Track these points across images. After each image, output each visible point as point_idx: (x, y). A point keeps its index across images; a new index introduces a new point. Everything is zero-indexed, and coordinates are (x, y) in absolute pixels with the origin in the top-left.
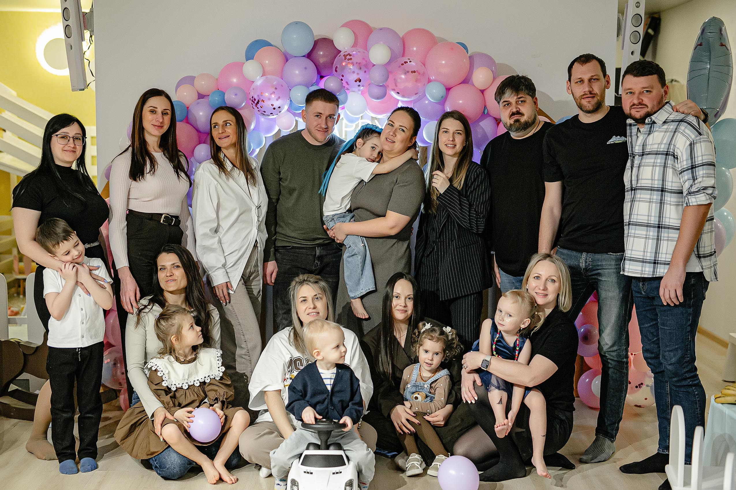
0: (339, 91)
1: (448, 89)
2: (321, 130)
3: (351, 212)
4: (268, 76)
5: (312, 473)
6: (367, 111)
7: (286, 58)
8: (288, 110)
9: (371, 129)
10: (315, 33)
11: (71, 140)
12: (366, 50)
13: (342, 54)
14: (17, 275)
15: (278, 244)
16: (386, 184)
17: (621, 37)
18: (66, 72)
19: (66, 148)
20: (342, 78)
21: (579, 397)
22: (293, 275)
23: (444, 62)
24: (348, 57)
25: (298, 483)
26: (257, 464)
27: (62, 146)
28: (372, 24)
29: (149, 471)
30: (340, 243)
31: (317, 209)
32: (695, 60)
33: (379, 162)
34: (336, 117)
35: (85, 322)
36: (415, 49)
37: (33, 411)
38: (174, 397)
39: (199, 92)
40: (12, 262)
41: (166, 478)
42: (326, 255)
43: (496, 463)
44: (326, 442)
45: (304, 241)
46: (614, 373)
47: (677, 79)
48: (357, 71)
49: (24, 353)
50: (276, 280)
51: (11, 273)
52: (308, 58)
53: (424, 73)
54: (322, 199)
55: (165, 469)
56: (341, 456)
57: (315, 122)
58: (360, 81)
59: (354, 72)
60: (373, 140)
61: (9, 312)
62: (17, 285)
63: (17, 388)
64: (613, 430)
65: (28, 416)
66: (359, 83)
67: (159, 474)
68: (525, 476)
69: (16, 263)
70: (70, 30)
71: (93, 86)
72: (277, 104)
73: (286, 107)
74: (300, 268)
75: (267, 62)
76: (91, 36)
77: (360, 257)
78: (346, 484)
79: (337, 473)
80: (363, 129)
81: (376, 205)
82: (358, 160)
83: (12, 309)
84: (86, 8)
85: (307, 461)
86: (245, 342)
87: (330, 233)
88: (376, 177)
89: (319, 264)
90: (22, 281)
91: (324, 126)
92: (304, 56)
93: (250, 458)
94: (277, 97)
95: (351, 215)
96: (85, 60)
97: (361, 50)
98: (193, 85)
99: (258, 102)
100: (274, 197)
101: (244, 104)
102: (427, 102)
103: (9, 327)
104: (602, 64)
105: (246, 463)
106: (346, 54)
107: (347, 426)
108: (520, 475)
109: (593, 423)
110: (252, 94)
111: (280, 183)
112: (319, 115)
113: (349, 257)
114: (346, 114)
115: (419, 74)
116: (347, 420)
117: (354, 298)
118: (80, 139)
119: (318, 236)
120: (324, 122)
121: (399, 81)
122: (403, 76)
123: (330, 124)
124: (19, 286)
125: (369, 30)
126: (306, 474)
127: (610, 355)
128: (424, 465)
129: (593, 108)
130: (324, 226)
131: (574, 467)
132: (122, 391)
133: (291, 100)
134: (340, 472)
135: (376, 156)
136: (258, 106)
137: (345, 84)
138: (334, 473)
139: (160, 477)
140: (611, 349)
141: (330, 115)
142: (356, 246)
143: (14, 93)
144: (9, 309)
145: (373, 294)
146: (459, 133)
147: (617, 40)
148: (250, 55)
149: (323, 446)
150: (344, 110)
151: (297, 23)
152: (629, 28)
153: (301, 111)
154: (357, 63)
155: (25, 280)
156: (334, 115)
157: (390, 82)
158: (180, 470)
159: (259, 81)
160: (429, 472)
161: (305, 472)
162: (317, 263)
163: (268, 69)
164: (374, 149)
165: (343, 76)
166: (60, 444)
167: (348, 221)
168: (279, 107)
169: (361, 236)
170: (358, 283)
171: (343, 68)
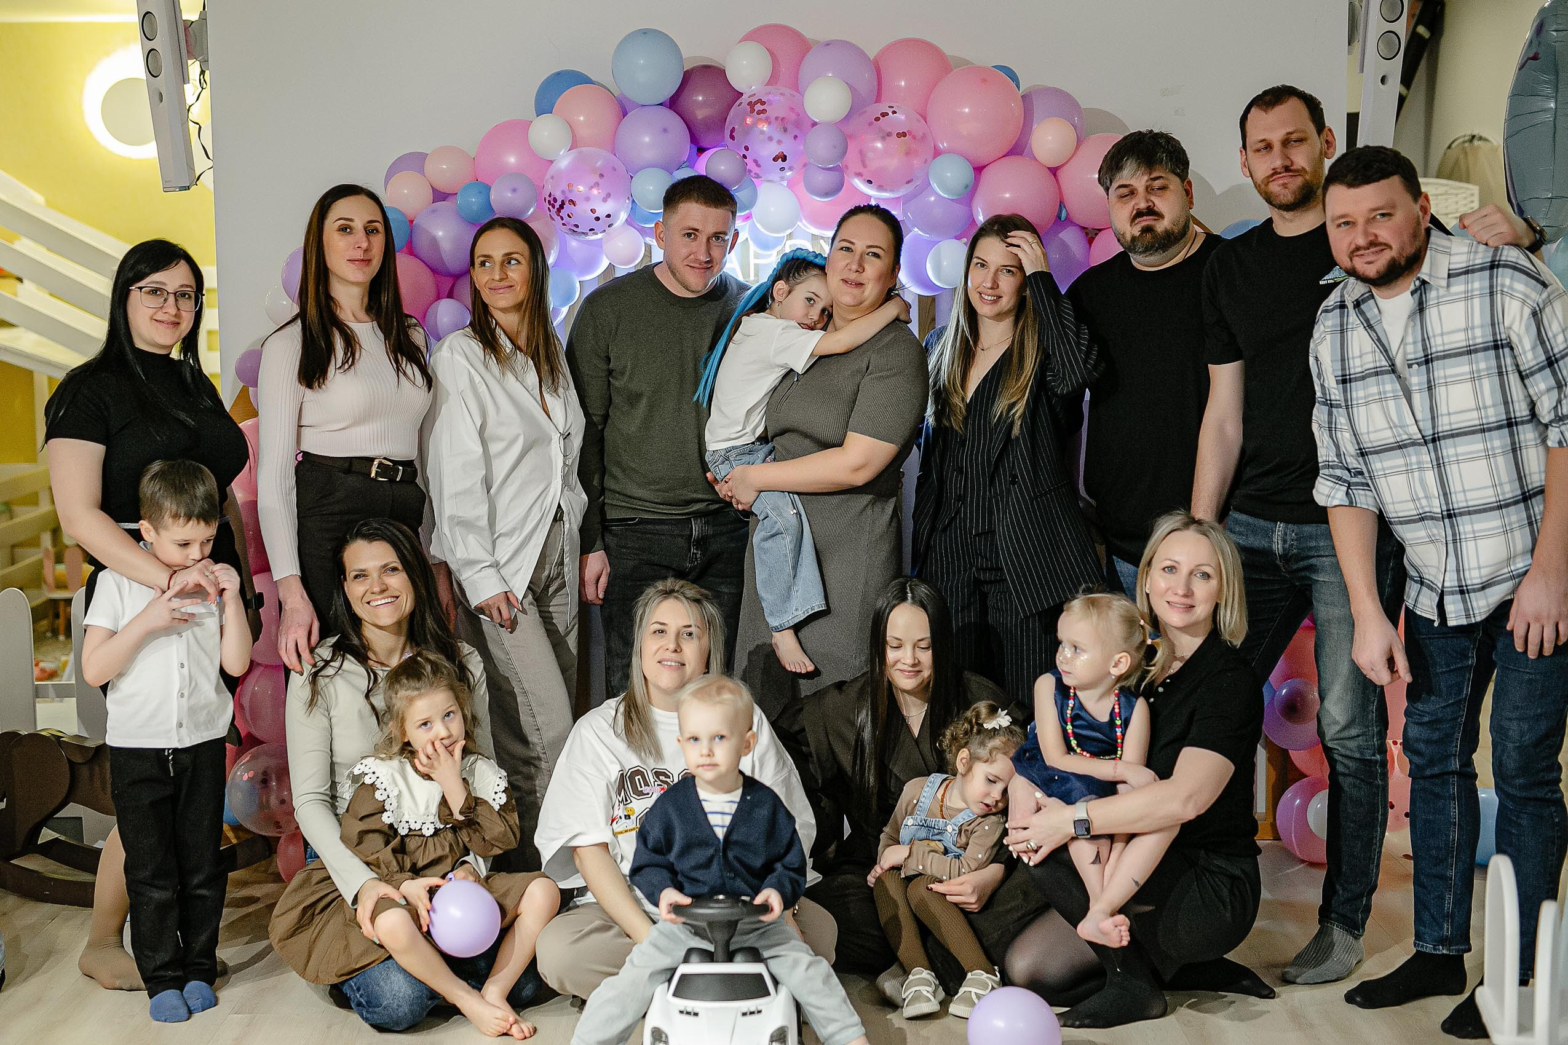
0: (739, 181)
1: (979, 170)
2: (697, 265)
3: (767, 443)
4: (584, 149)
5: (696, 1014)
6: (801, 221)
7: (623, 110)
8: (629, 222)
9: (804, 259)
10: (685, 54)
11: (171, 299)
12: (797, 90)
13: (744, 99)
14: (50, 590)
15: (612, 514)
16: (842, 378)
17: (1357, 46)
18: (149, 151)
19: (160, 316)
20: (745, 153)
21: (1280, 839)
22: (643, 582)
23: (967, 110)
24: (758, 107)
25: (666, 1037)
26: (574, 997)
27: (152, 311)
28: (808, 34)
29: (343, 1012)
30: (744, 510)
31: (692, 435)
32: (1522, 92)
33: (824, 328)
34: (729, 237)
35: (186, 694)
36: (903, 83)
37: (93, 884)
38: (401, 850)
39: (435, 186)
40: (40, 564)
41: (381, 1028)
42: (714, 536)
43: (1099, 989)
44: (727, 943)
45: (665, 507)
46: (1355, 786)
47: (1484, 135)
48: (777, 136)
49: (69, 761)
50: (606, 592)
51: (39, 587)
52: (670, 108)
53: (924, 137)
54: (702, 414)
55: (377, 1009)
56: (760, 976)
57: (683, 247)
58: (784, 159)
59: (770, 139)
60: (810, 284)
61: (36, 672)
62: (51, 614)
63: (57, 835)
64: (1357, 911)
65: (82, 896)
66: (784, 164)
67: (366, 1020)
68: (1163, 1014)
69: (48, 564)
70: (157, 60)
71: (208, 180)
72: (602, 210)
73: (623, 216)
74: (657, 565)
75: (582, 118)
76: (203, 72)
77: (788, 539)
78: (772, 1036)
79: (752, 1013)
80: (787, 261)
81: (823, 423)
82: (781, 327)
83: (42, 665)
84: (190, 12)
85: (685, 987)
86: (538, 730)
87: (722, 490)
88: (821, 361)
89: (698, 556)
90: (62, 605)
91: (703, 258)
92: (661, 104)
93: (562, 984)
94: (603, 195)
95: (767, 448)
96: (190, 123)
97: (788, 91)
98: (422, 172)
99: (562, 206)
100: (597, 412)
101: (532, 210)
102: (933, 199)
103: (37, 705)
104: (1313, 107)
105: (553, 994)
106: (754, 100)
107: (772, 910)
108: (1154, 1012)
109: (1314, 896)
110: (549, 188)
111: (609, 381)
112: (692, 233)
113: (766, 539)
114: (754, 229)
115: (914, 138)
116: (770, 896)
117: (779, 630)
118: (190, 297)
119: (695, 496)
120: (703, 248)
121: (870, 155)
122: (879, 145)
123: (716, 253)
124: (57, 616)
125: (803, 46)
126: (684, 1016)
127: (1343, 747)
128: (941, 994)
129: (1295, 198)
130: (708, 475)
131: (1272, 995)
132: (282, 841)
133: (633, 201)
134: (759, 1012)
135: (816, 318)
136: (563, 213)
137: (751, 165)
138: (744, 1014)
139: (367, 1026)
140: (1346, 734)
141: (716, 233)
142: (780, 515)
143: (40, 199)
144: (37, 665)
145: (821, 621)
146: (1009, 271)
147: (1350, 53)
148: (545, 104)
149: (720, 954)
150: (749, 222)
151: (645, 32)
152: (1375, 25)
153: (653, 225)
154: (777, 118)
155: (69, 602)
156: (725, 234)
157: (852, 158)
158: (412, 1012)
159: (564, 161)
160: (954, 1008)
161: (681, 1012)
162: (696, 554)
163: (584, 132)
164: (812, 302)
165: (747, 148)
166: (149, 957)
167: (759, 461)
168: (608, 216)
169: (789, 493)
170: (787, 597)
171: (748, 130)
